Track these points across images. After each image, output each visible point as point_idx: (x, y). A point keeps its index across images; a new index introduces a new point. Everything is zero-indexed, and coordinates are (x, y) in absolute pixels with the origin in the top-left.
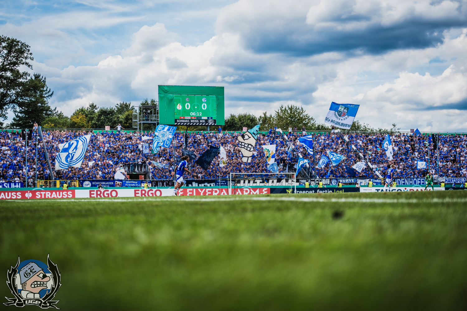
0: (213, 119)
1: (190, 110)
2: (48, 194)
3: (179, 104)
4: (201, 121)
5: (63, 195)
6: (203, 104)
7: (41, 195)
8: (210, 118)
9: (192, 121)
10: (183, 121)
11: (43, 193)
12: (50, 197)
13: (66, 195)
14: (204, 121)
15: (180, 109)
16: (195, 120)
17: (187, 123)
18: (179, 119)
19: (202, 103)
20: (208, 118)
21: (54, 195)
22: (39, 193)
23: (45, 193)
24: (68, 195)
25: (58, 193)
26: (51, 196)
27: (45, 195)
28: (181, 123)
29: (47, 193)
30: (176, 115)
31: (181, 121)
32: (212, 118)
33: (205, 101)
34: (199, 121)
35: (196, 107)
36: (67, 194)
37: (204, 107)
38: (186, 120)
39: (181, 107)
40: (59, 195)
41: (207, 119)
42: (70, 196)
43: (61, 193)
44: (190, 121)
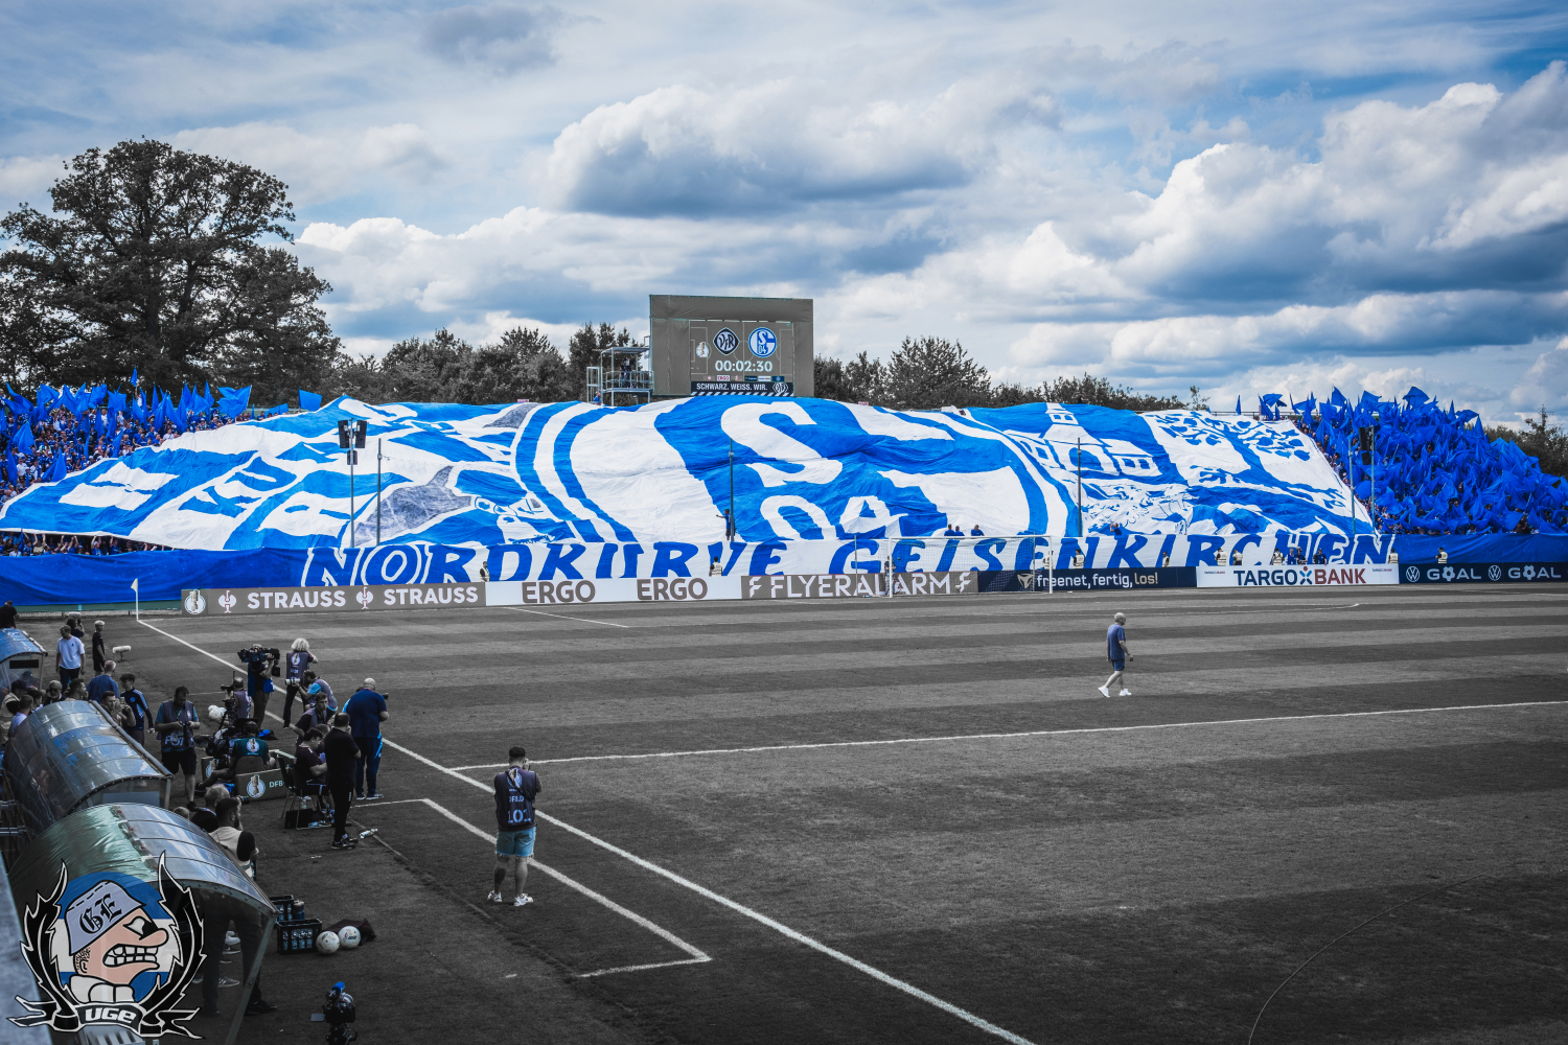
0: (786, 380)
3: (701, 344)
4: (756, 387)
8: (778, 379)
9: (733, 387)
10: (712, 386)
14: (763, 387)
15: (705, 355)
16: (742, 383)
17: (722, 391)
18: (701, 383)
20: (774, 378)
28: (707, 391)
30: (695, 371)
31: (707, 386)
32: (783, 378)
34: (752, 386)
38: (719, 383)
39: (706, 350)
41: (770, 380)
44: (729, 386)
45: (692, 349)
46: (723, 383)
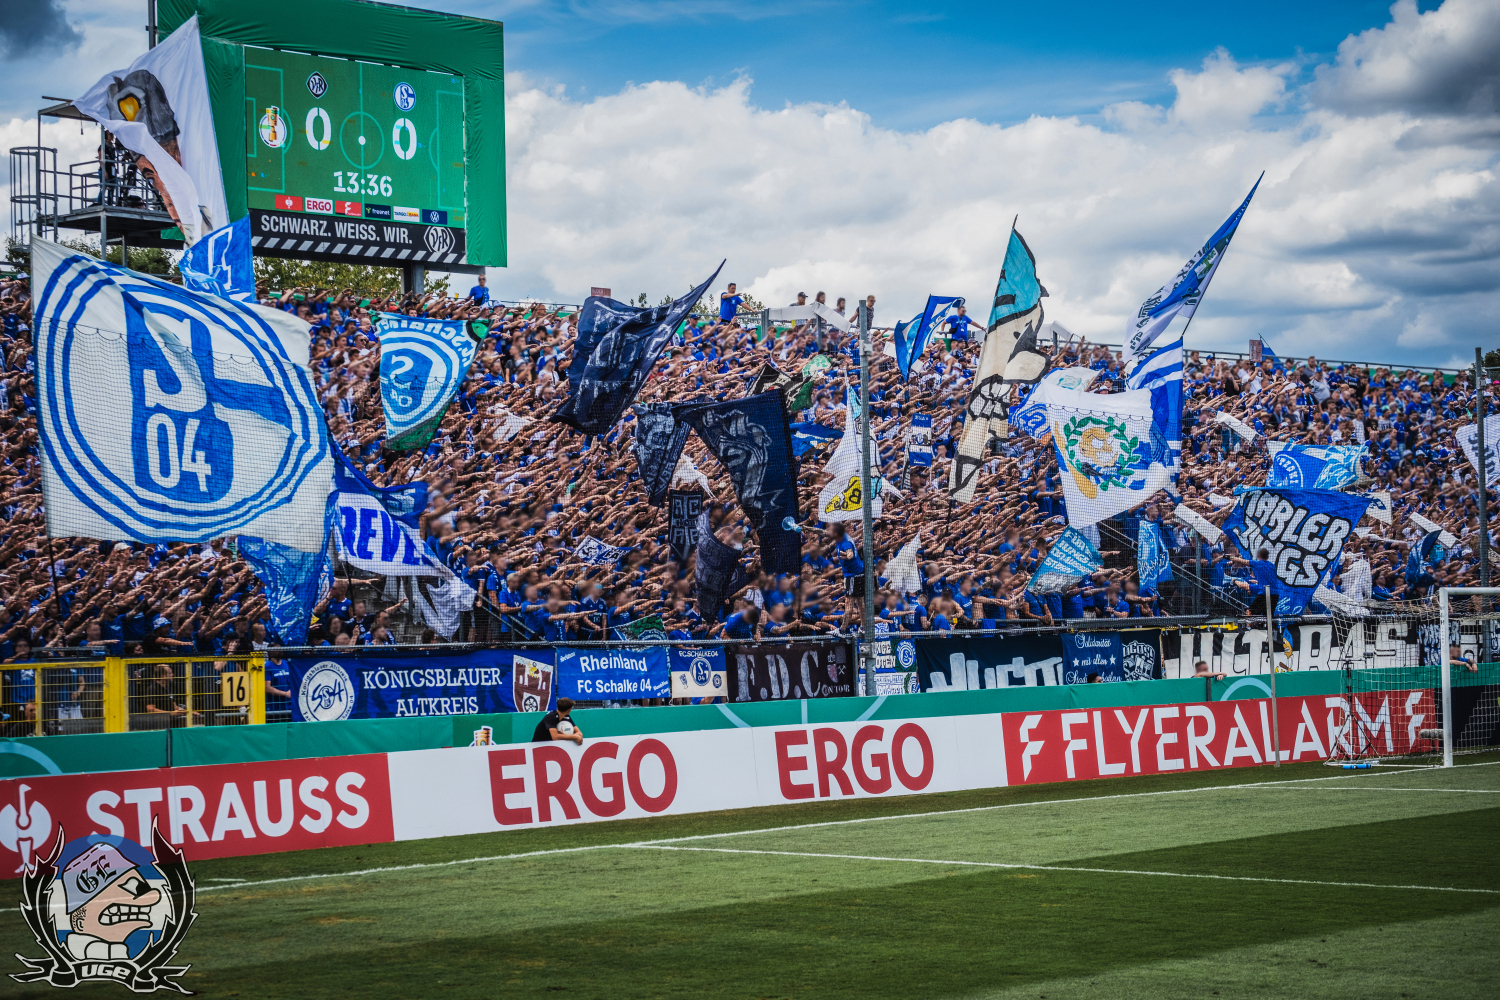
0: (451, 223)
1: (331, 158)
2: (187, 805)
3: (270, 111)
4: (389, 234)
5: (301, 810)
6: (400, 123)
7: (128, 813)
8: (435, 218)
9: (341, 230)
10: (294, 226)
11: (142, 798)
12: (200, 836)
13: (324, 807)
14: (403, 235)
15: (279, 142)
16: (359, 221)
17: (317, 240)
18: (270, 213)
19: (397, 113)
20: (426, 214)
21: (232, 814)
22: (111, 798)
23: (156, 794)
24: (338, 806)
25: (260, 788)
26: (208, 821)
27: (160, 810)
28: (284, 236)
29: (176, 793)
30: (259, 182)
31: (285, 224)
32: (443, 217)
33: (411, 101)
34: (380, 233)
35: (362, 140)
36: (330, 795)
37: (405, 140)
38: (310, 217)
39: (281, 129)
40: (275, 815)
41: (417, 220)
42: (352, 811)
43: (286, 785)
44: (331, 228)
45: (249, 123)
46: (318, 217)
